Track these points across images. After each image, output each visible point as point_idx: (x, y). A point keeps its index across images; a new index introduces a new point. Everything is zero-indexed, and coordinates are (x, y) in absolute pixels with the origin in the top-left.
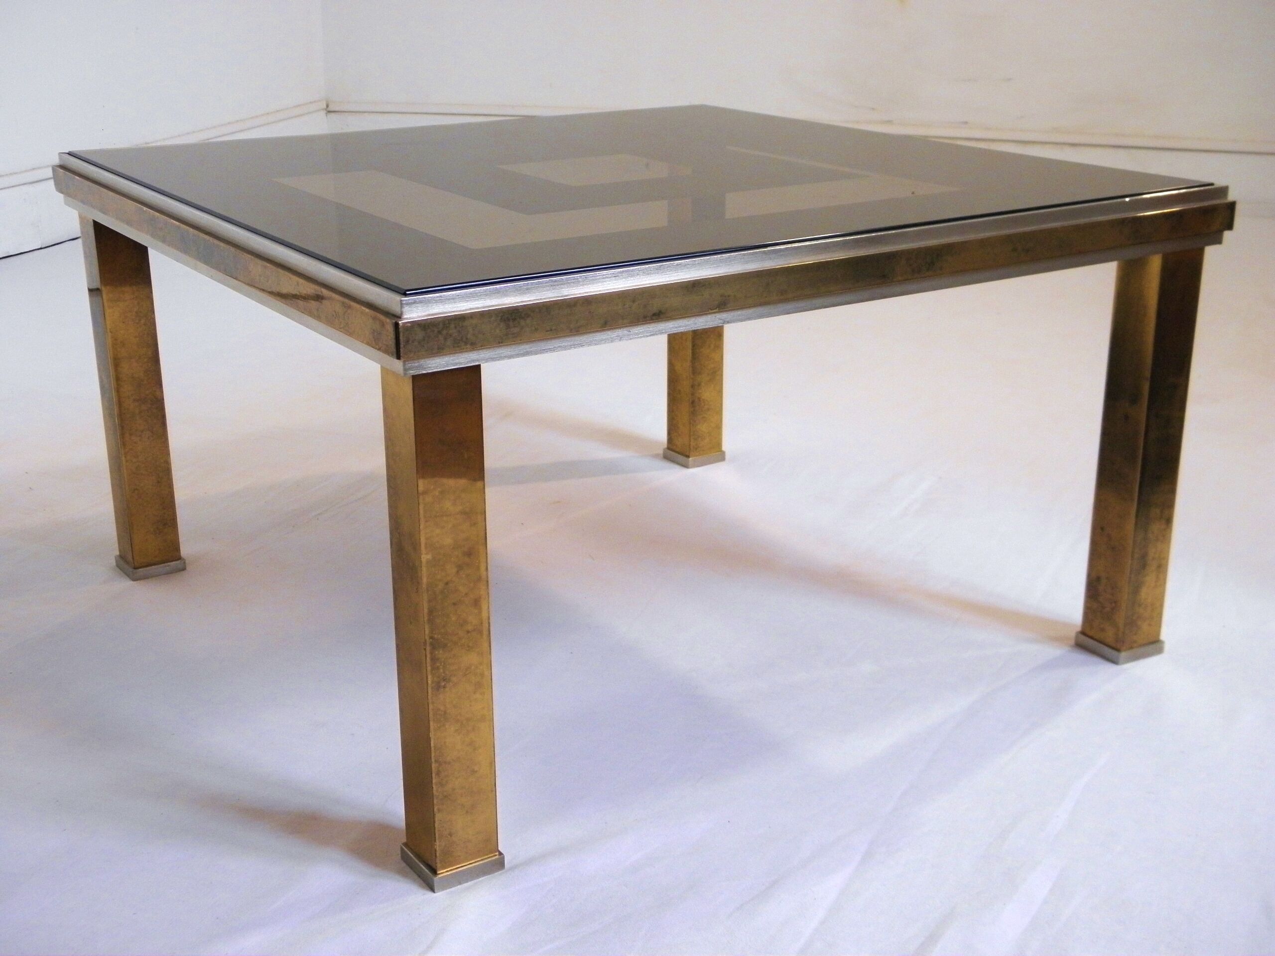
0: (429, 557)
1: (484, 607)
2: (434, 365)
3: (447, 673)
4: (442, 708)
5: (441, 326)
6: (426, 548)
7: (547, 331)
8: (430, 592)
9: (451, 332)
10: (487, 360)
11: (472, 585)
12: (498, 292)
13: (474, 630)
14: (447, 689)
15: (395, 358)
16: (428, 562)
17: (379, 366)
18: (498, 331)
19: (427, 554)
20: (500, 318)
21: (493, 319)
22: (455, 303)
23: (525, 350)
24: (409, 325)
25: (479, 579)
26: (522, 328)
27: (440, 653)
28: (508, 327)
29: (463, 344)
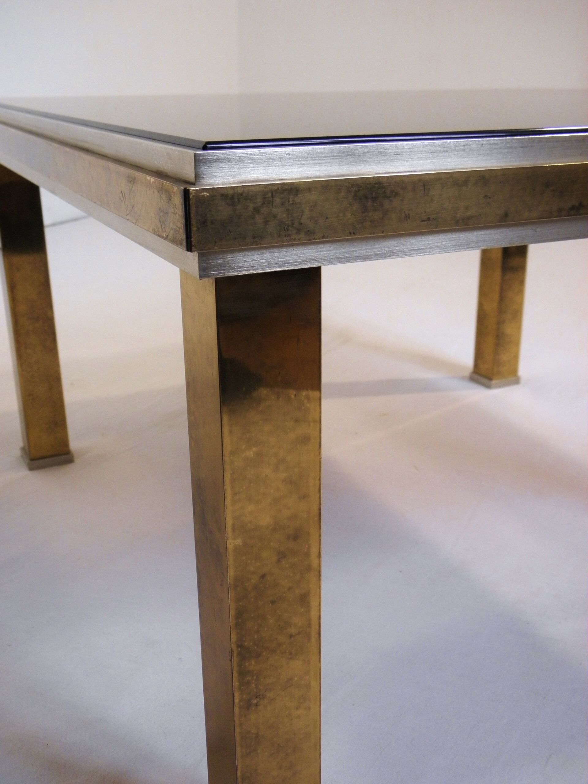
0: (239, 542)
1: (314, 604)
2: (247, 264)
3: (261, 687)
4: (254, 731)
5: (259, 200)
6: (234, 530)
7: (423, 221)
8: (238, 589)
9: (274, 210)
10: (331, 261)
11: (298, 577)
12: (352, 154)
13: (299, 633)
14: (260, 708)
15: (185, 249)
16: (237, 549)
17: (177, 270)
18: (349, 215)
19: (234, 539)
20: (353, 194)
21: (342, 194)
22: (283, 166)
23: (387, 249)
24: (207, 194)
25: (309, 568)
26: (386, 212)
27: (252, 665)
28: (365, 210)
29: (295, 231)
